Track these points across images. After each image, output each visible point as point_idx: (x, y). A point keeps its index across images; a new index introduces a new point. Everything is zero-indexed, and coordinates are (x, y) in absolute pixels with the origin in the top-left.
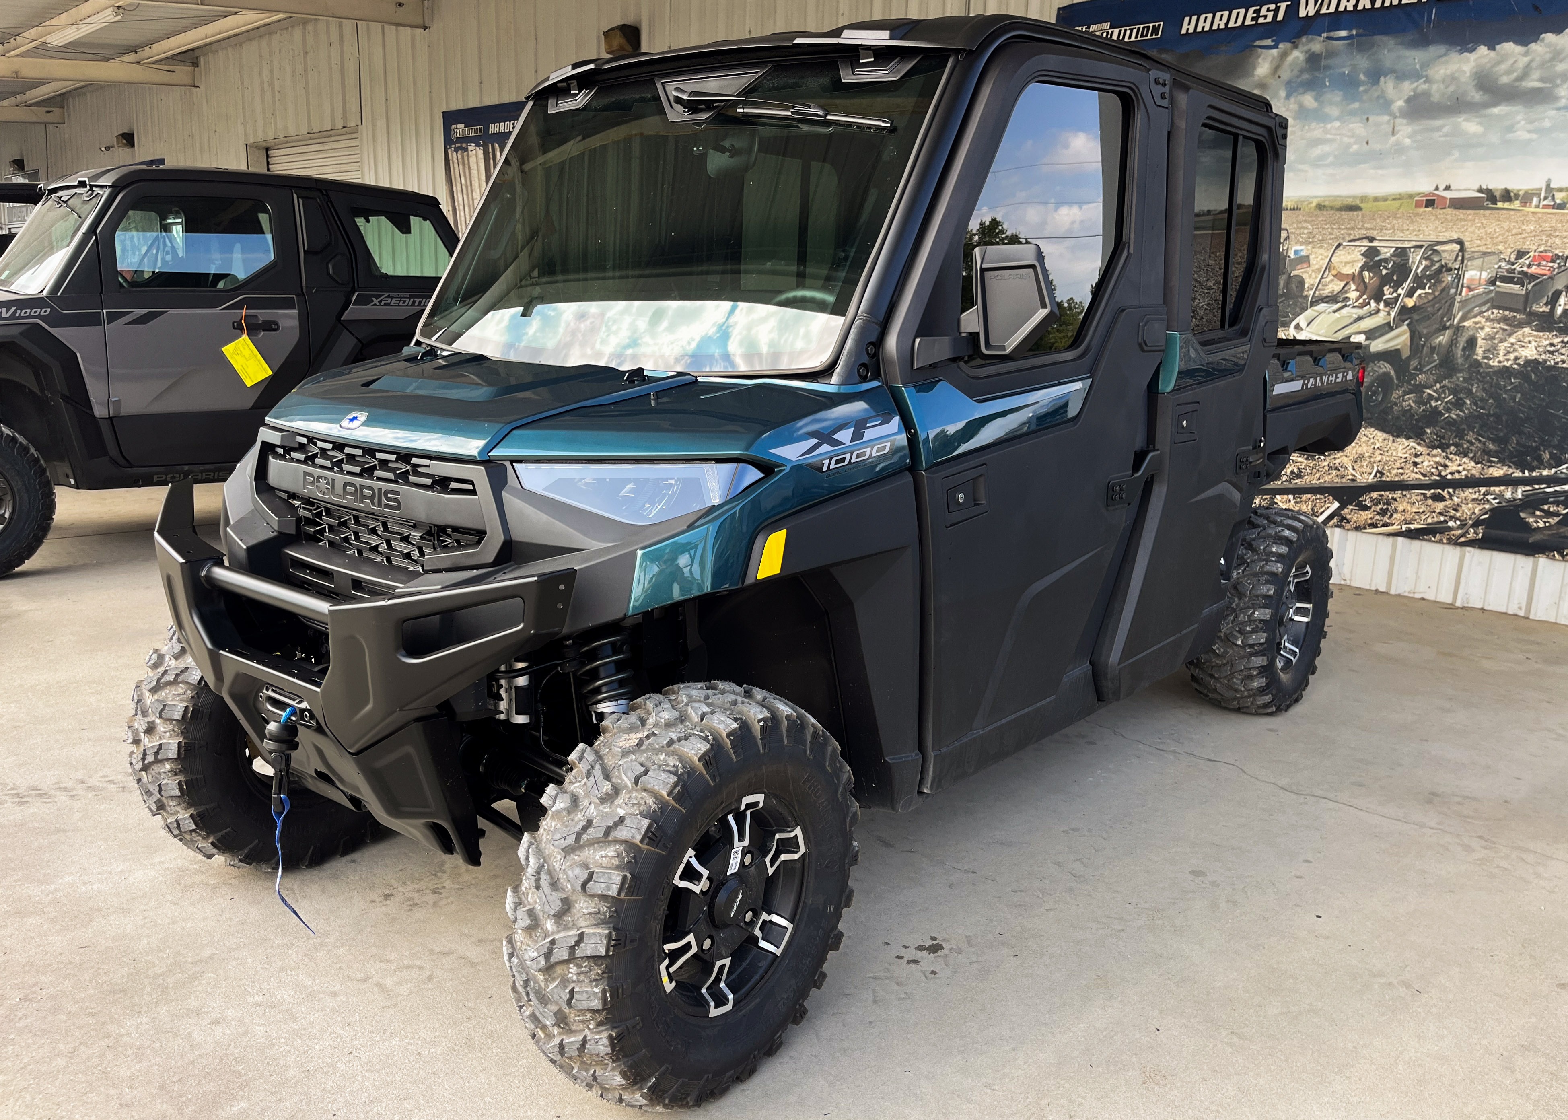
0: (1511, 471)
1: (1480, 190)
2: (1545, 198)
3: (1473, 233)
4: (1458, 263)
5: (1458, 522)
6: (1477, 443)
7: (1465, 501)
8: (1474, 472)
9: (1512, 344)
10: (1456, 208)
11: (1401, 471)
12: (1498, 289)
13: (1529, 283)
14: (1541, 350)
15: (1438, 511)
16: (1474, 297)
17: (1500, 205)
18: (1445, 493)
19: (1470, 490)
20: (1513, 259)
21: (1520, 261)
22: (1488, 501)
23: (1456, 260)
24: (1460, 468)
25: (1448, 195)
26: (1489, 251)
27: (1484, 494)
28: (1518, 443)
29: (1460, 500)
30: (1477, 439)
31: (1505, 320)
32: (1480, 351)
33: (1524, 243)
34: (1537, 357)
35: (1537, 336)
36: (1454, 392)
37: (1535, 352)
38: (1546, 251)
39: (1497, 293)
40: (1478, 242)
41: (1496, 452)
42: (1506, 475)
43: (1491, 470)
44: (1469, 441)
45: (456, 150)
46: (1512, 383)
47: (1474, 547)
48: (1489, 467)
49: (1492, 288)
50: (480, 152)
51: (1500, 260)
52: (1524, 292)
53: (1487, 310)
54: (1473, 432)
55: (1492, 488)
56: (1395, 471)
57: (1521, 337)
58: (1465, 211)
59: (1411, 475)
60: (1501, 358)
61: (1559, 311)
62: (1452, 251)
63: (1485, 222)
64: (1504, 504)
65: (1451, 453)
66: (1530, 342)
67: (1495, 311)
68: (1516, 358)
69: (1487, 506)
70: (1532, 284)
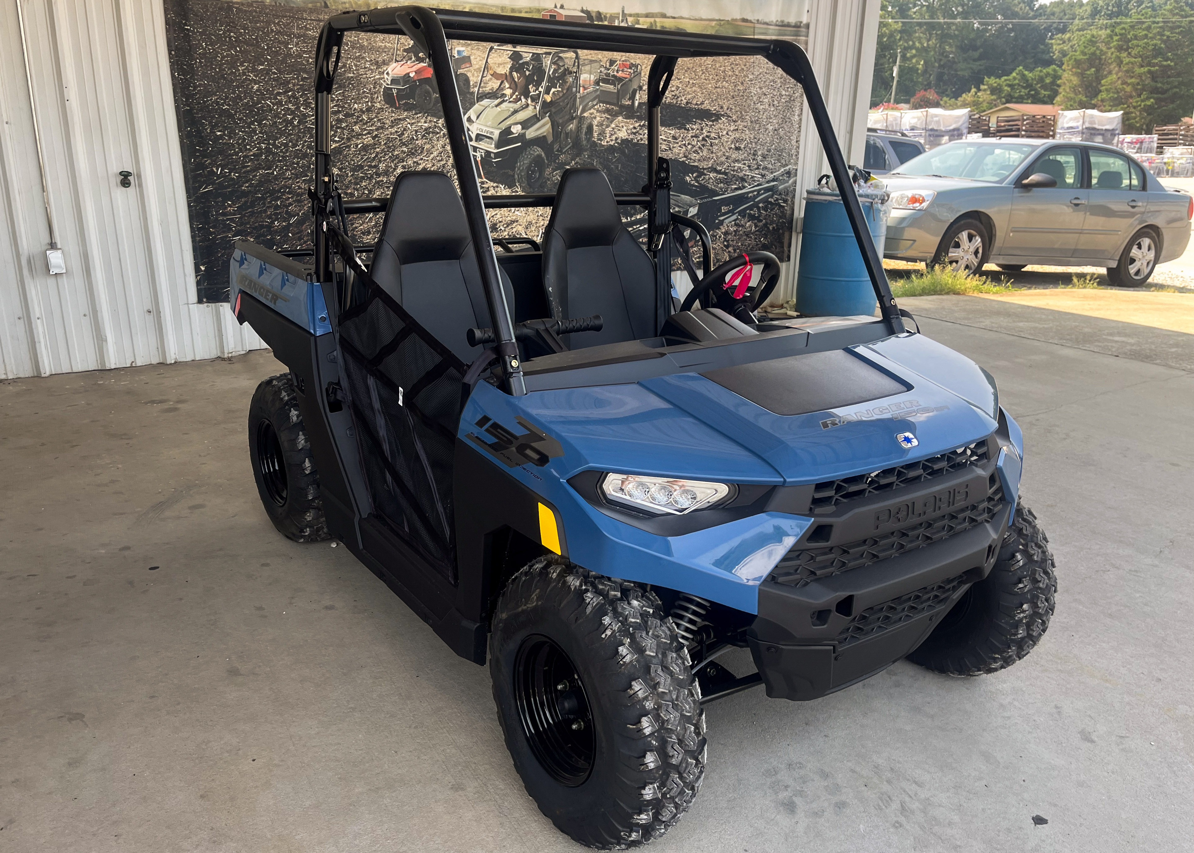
1: (583, 11)
9: (613, 129)
14: (629, 132)
16: (588, 94)
25: (563, 12)
26: (593, 59)
31: (607, 111)
32: (595, 135)
34: (627, 137)
35: (626, 123)
37: (626, 134)
38: (626, 61)
39: (601, 91)
46: (615, 157)
52: (616, 91)
53: (596, 104)
57: (617, 123)
60: (608, 139)
61: (636, 104)
66: (623, 127)
67: (602, 105)
68: (616, 139)
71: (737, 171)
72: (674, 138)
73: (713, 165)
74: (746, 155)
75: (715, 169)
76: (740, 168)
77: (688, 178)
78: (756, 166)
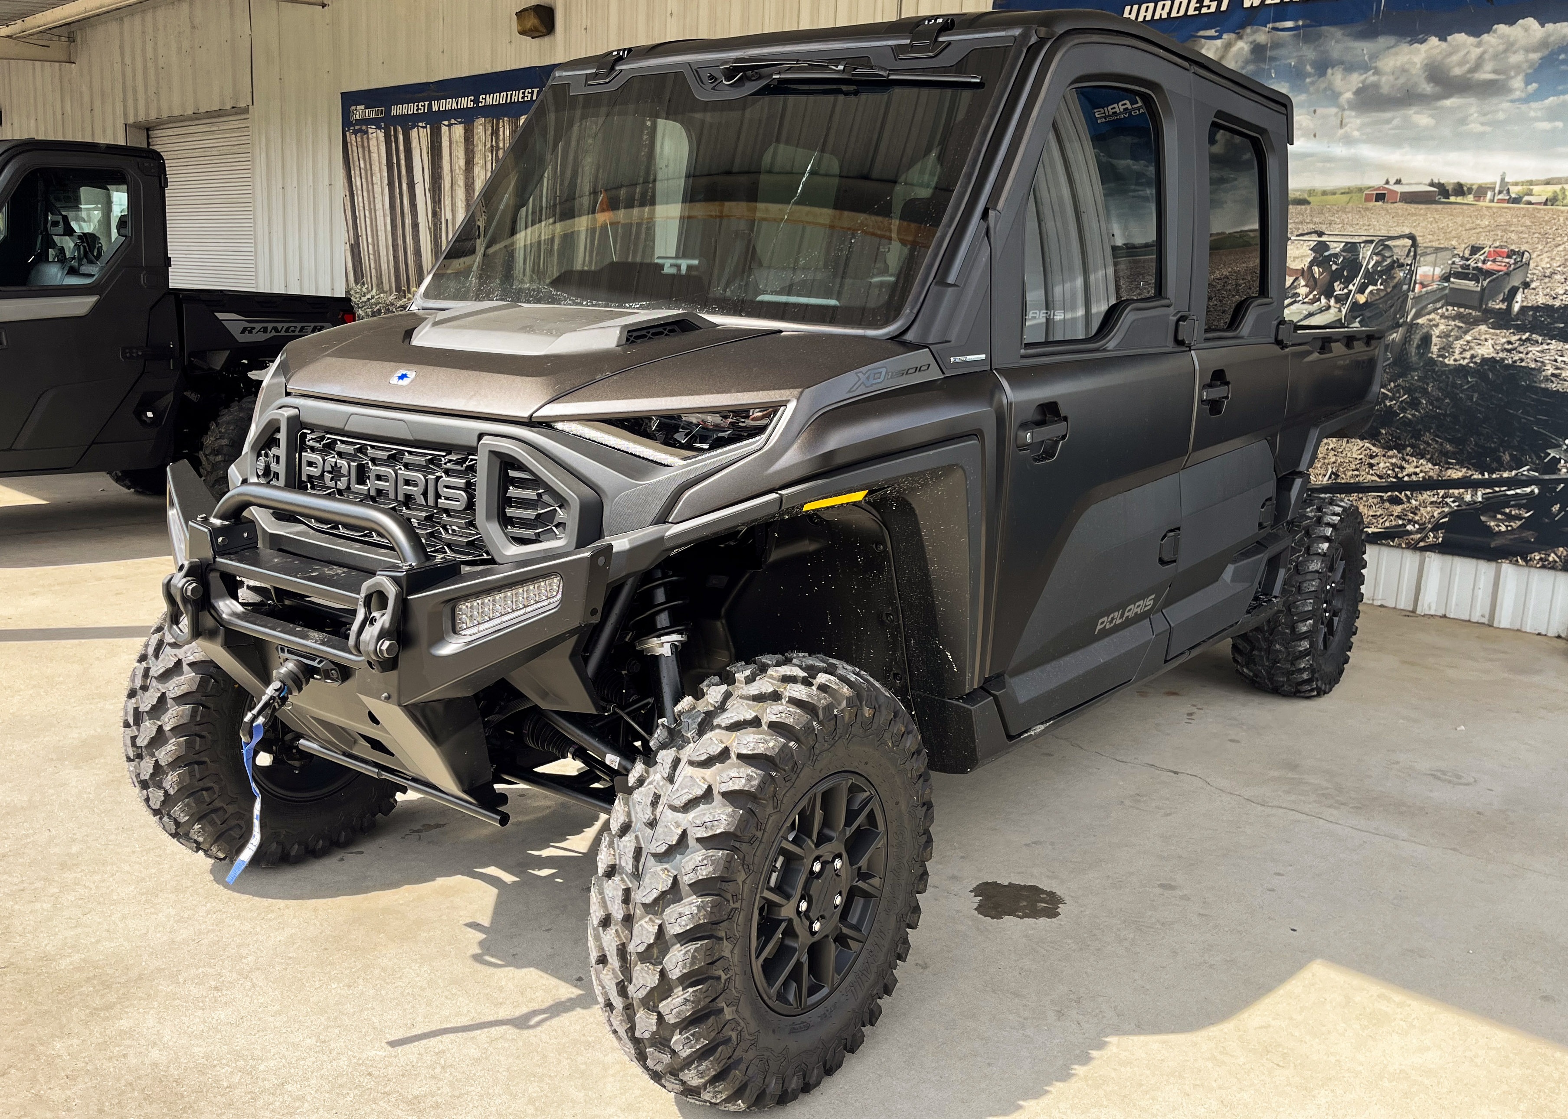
0: (1470, 473)
1: (1432, 184)
2: (1500, 192)
3: (1426, 228)
4: (1411, 258)
5: (1417, 526)
6: (1434, 443)
7: (1424, 504)
8: (1431, 474)
9: (1468, 342)
10: (1406, 202)
11: (1356, 473)
12: (1452, 286)
13: (1485, 280)
14: (1498, 348)
15: (1396, 514)
16: (1427, 293)
17: (1452, 199)
18: (1402, 496)
19: (1428, 493)
20: (1467, 255)
21: (1475, 257)
22: (1447, 503)
23: (1408, 256)
24: (1418, 470)
25: (1399, 189)
26: (1442, 246)
27: (1443, 497)
28: (1476, 445)
29: (1418, 503)
30: (1433, 440)
31: (1459, 317)
32: (1434, 349)
33: (1478, 238)
34: (1495, 355)
35: (1493, 334)
36: (1409, 391)
37: (1492, 350)
38: (1501, 247)
39: (1451, 289)
40: (1431, 237)
41: (1453, 453)
42: (1465, 477)
43: (1449, 472)
44: (1425, 442)
45: (355, 133)
46: (1468, 382)
47: (1435, 552)
48: (1447, 469)
49: (1446, 284)
50: (381, 134)
51: (1454, 256)
52: (1479, 289)
53: (1442, 307)
54: (1430, 433)
55: (1451, 491)
56: (1349, 473)
57: (1477, 334)
58: (1416, 206)
59: (1368, 477)
60: (1457, 356)
61: (1516, 307)
62: (1404, 246)
63: (1437, 217)
64: (1464, 507)
65: (1407, 455)
66: (1486, 340)
67: (1450, 308)
68: (1473, 357)
69: (1446, 510)
70: (1488, 280)
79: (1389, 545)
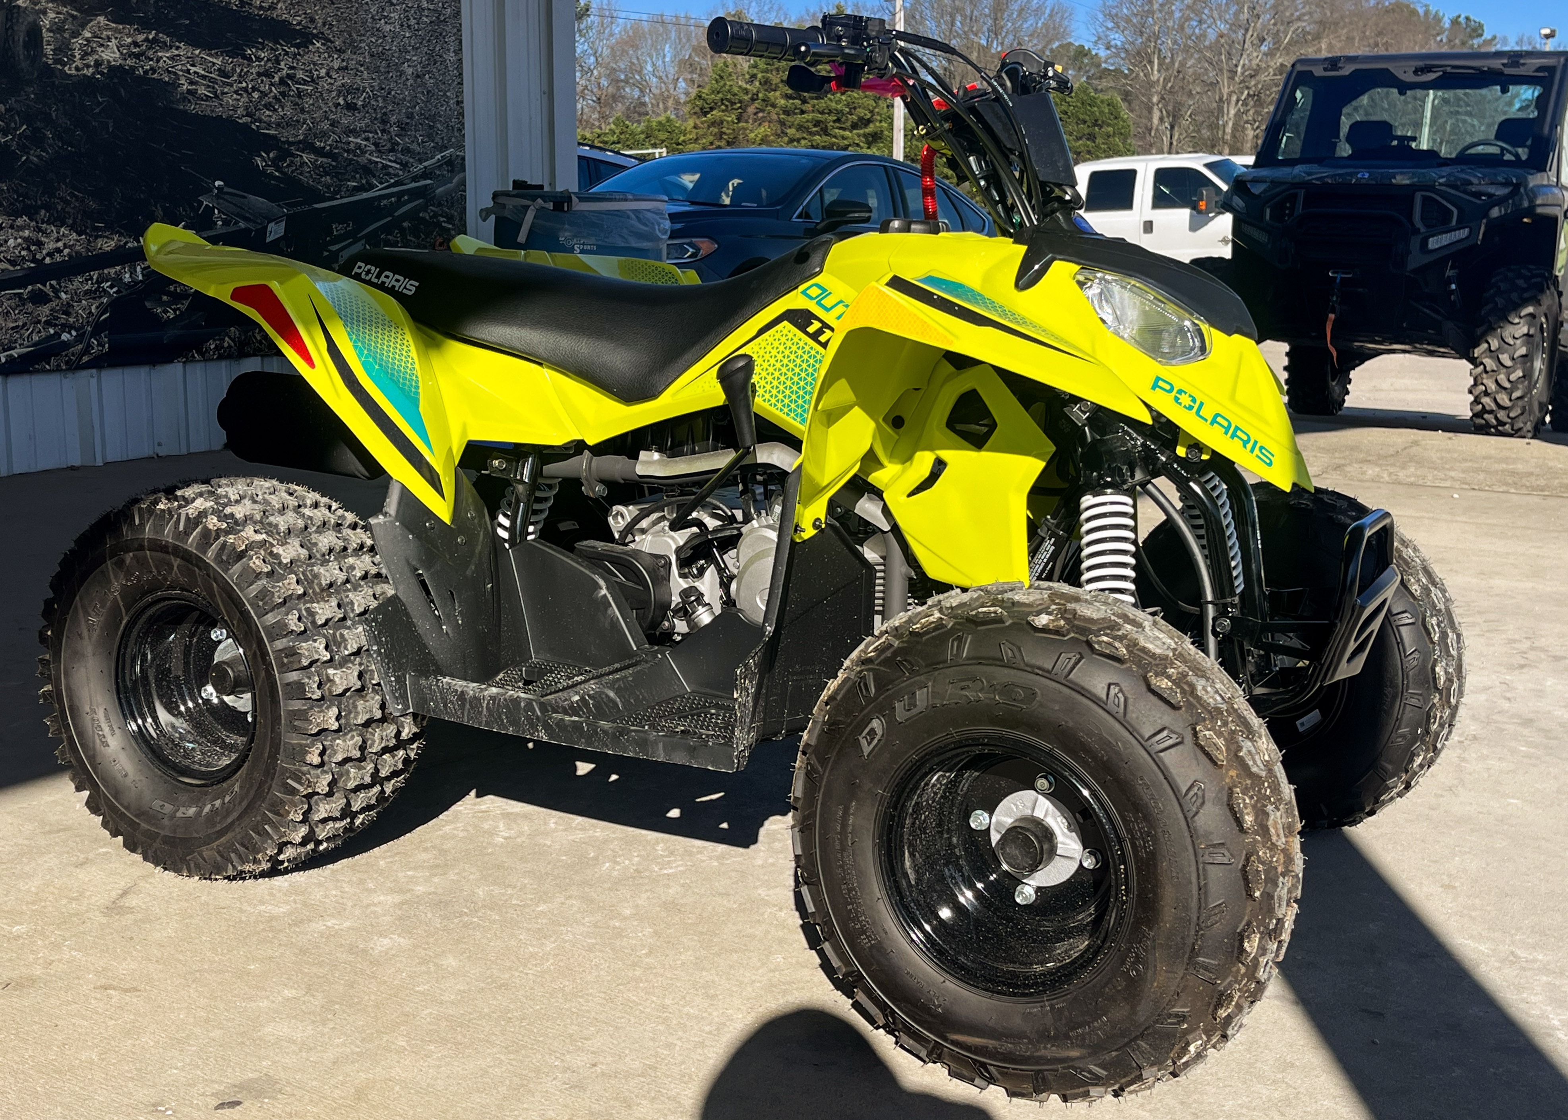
0: (123, 240)
6: (73, 201)
8: (77, 248)
9: (88, 41)
14: (124, 51)
15: (43, 320)
18: (47, 289)
19: (79, 278)
24: (60, 244)
27: (99, 282)
29: (68, 297)
32: (49, 50)
34: (122, 62)
35: (116, 30)
36: (27, 118)
42: (118, 247)
44: (61, 200)
46: (99, 104)
48: (97, 237)
54: (65, 184)
57: (96, 29)
60: (79, 63)
64: (124, 293)
65: (43, 222)
66: (109, 39)
69: (105, 300)
71: (354, 152)
72: (222, 73)
73: (306, 136)
74: (367, 121)
75: (313, 144)
76: (359, 146)
77: (258, 160)
78: (389, 146)
79: (44, 371)
